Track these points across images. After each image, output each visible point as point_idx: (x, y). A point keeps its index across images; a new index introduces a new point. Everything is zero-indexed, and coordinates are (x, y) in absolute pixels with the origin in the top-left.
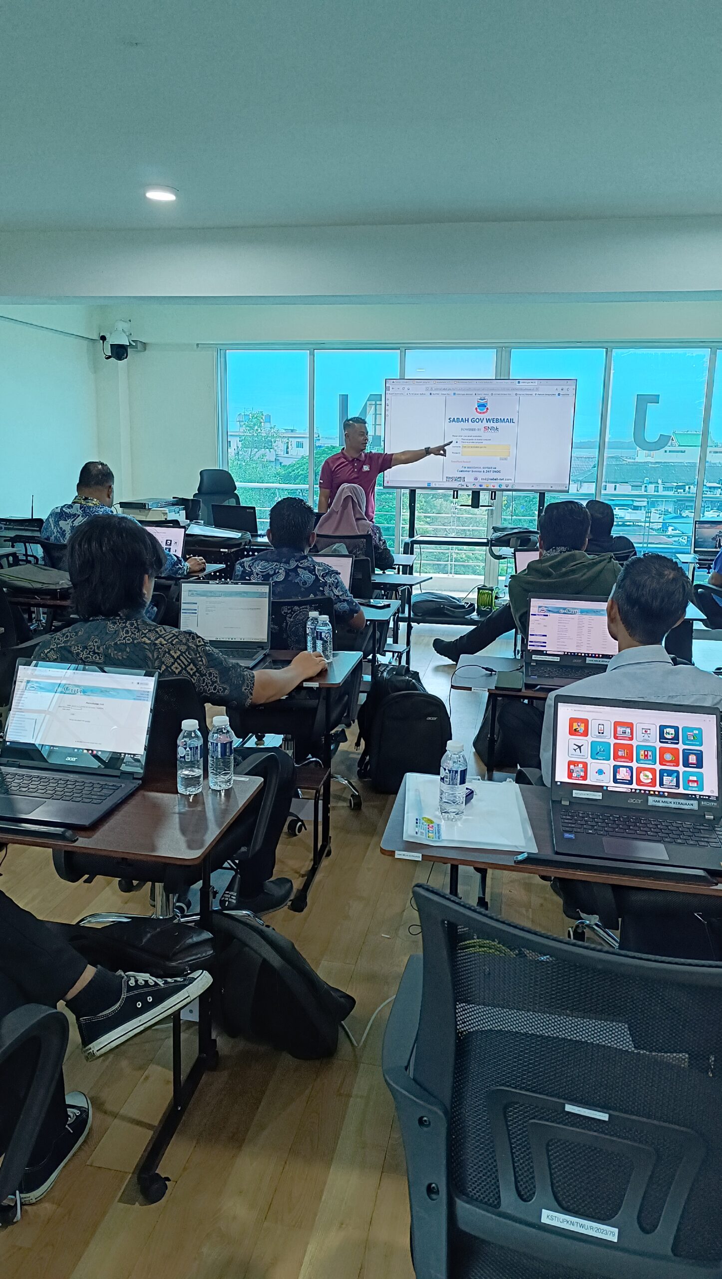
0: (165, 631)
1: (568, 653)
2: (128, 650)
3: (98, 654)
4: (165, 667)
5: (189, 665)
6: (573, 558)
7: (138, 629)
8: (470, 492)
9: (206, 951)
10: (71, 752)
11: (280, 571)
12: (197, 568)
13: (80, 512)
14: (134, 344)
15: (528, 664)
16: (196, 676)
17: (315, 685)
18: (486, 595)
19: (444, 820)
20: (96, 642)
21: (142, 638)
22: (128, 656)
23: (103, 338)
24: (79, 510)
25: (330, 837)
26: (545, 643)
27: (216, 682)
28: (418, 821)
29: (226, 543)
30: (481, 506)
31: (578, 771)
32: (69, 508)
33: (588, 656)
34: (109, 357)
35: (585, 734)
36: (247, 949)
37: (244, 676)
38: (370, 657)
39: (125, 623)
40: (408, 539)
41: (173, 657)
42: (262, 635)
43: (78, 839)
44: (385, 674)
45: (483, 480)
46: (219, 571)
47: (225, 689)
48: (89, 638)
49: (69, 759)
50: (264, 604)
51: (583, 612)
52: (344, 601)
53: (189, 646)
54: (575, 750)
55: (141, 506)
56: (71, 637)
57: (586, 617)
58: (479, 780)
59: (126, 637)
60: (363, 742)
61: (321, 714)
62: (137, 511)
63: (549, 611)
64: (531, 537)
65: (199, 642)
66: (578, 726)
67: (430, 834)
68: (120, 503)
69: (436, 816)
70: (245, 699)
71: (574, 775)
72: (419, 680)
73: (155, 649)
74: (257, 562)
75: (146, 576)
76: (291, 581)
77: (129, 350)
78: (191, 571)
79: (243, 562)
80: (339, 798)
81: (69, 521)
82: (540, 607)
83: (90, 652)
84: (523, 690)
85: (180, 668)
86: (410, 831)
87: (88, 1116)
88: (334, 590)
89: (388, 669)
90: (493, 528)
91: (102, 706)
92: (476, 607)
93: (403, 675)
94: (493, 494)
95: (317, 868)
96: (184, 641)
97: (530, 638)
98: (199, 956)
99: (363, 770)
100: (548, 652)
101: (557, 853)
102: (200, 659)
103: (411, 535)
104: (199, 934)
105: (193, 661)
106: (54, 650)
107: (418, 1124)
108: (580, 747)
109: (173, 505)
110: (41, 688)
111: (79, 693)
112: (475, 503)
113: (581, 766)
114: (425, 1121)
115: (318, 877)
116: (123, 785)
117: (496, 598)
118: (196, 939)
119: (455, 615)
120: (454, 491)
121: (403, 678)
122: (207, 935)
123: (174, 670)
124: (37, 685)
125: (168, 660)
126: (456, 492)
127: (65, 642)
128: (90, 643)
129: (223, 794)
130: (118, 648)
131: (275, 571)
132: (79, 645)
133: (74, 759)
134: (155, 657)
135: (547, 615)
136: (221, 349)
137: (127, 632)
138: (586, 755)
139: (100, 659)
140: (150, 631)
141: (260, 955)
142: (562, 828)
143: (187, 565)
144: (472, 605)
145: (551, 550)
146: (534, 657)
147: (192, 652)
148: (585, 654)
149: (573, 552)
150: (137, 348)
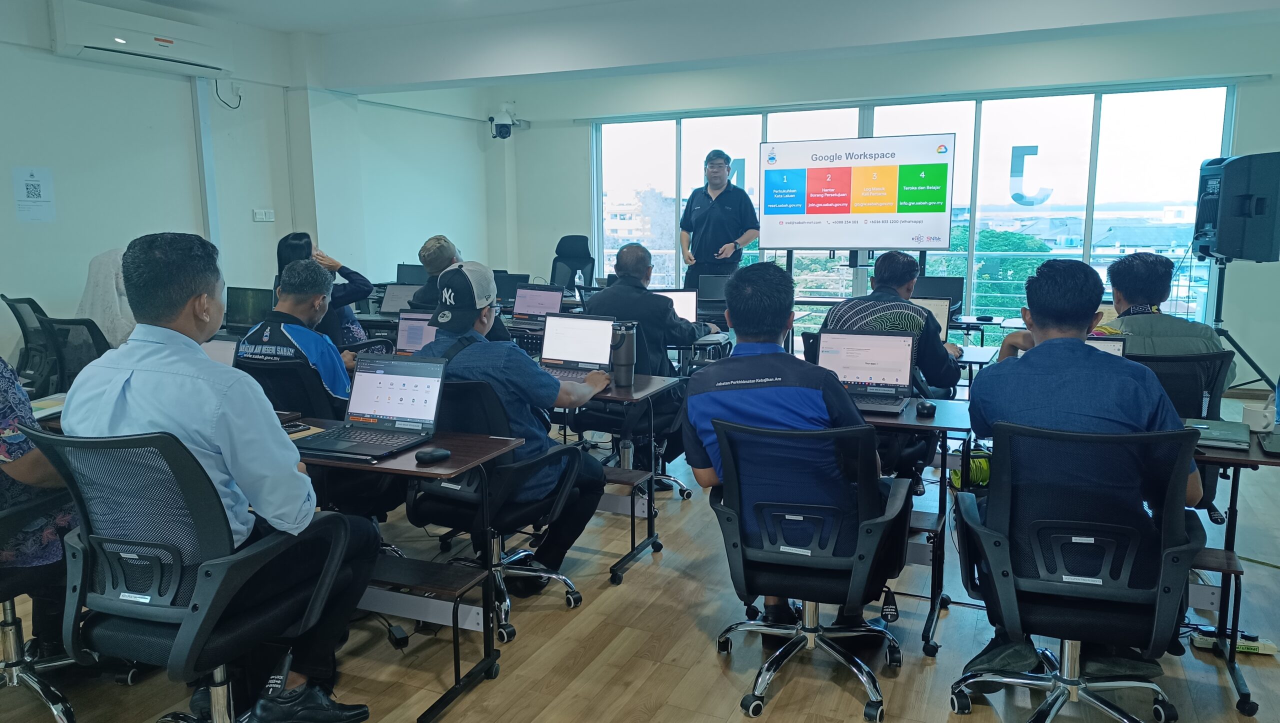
8: (849, 252)
14: (518, 123)
23: (491, 119)
34: (494, 137)
45: (861, 240)
136: (597, 124)
150: (520, 126)
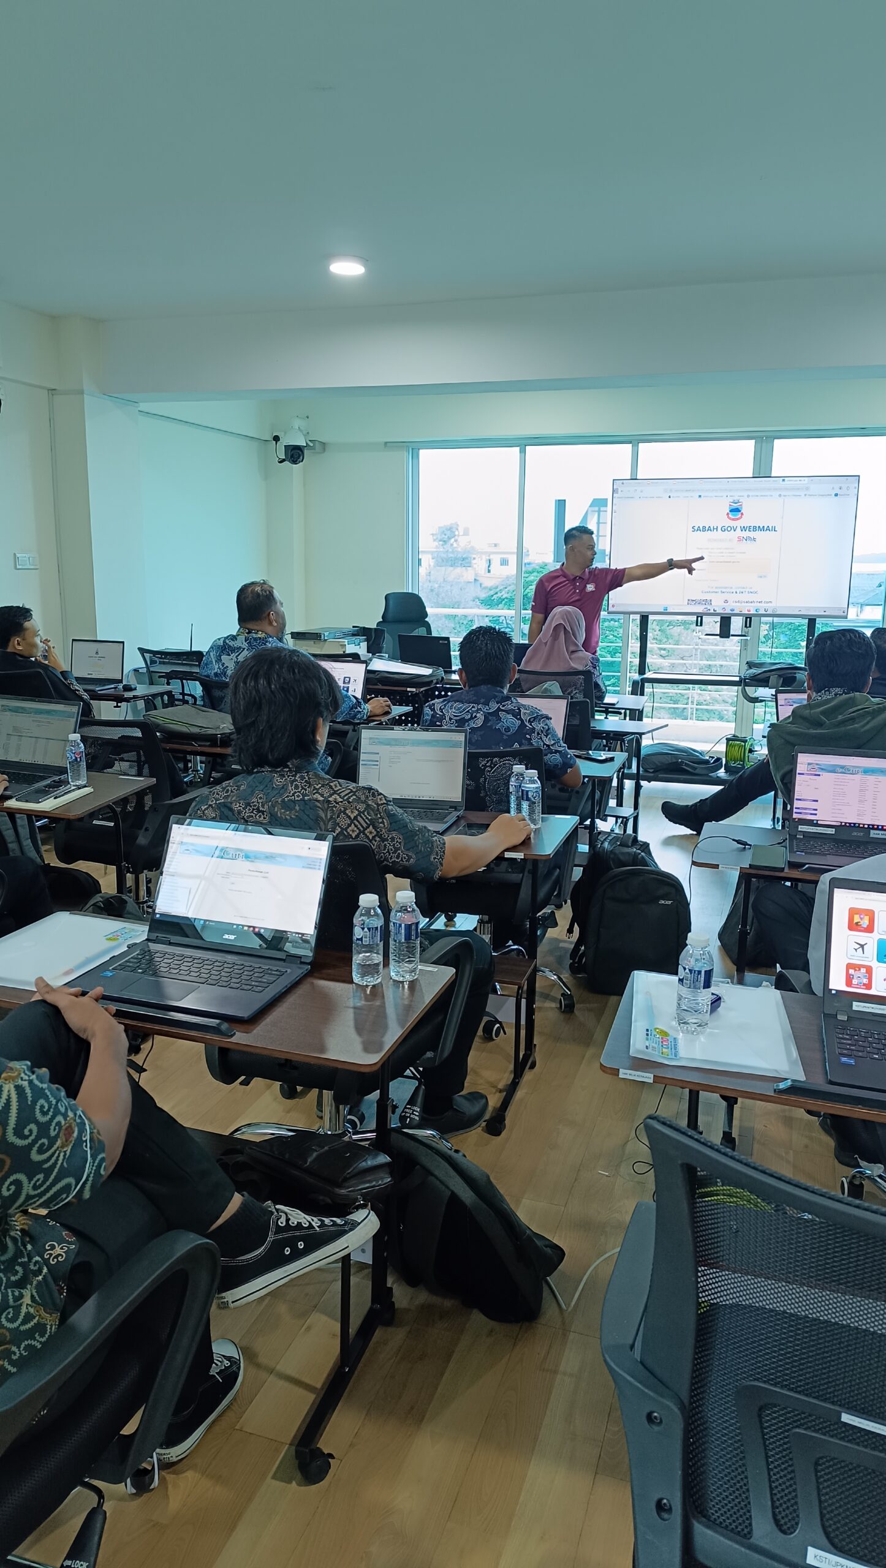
0: (341, 786)
1: (846, 823)
2: (297, 808)
3: (263, 812)
4: (339, 830)
5: (368, 827)
6: (852, 702)
7: (309, 783)
8: (718, 619)
9: (382, 1179)
10: (229, 928)
11: (478, 715)
12: (379, 711)
13: (245, 645)
14: (311, 445)
15: (793, 837)
16: (376, 841)
17: (519, 856)
18: (737, 748)
19: (682, 1032)
20: (261, 798)
21: (314, 794)
22: (297, 816)
23: (276, 439)
24: (244, 643)
25: (535, 1045)
26: (816, 810)
27: (399, 849)
28: (649, 1033)
29: (414, 680)
30: (733, 635)
31: (860, 977)
32: (232, 639)
33: (873, 828)
34: (282, 461)
35: (870, 929)
36: (432, 1178)
37: (432, 842)
38: (588, 822)
39: (295, 776)
40: (636, 677)
41: (349, 817)
42: (455, 794)
43: (235, 1034)
44: (606, 845)
45: (738, 604)
46: (405, 715)
47: (410, 857)
48: (253, 792)
49: (226, 936)
50: (459, 756)
51: (867, 771)
52: (556, 752)
53: (368, 805)
54: (856, 950)
55: (315, 637)
56: (232, 791)
57: (871, 778)
58: (728, 983)
59: (295, 792)
60: (576, 928)
61: (525, 893)
62: (312, 642)
63: (822, 769)
64: (797, 675)
65: (381, 799)
66: (861, 919)
67: (664, 1050)
68: (292, 633)
69: (672, 1027)
70: (434, 871)
71: (855, 982)
72: (649, 853)
73: (329, 807)
74: (450, 704)
75: (321, 720)
76: (491, 726)
77: (306, 452)
78: (372, 714)
79: (434, 704)
80: (546, 997)
81: (233, 656)
82: (809, 764)
83: (253, 809)
84: (786, 870)
85: (358, 831)
86: (638, 1044)
87: (239, 1368)
88: (544, 738)
89: (610, 838)
90: (747, 663)
91: (266, 875)
92: (724, 762)
93: (628, 847)
94: (748, 620)
95: (518, 1082)
96: (363, 798)
97: (796, 804)
98: (374, 1183)
99: (576, 963)
100: (819, 822)
101: (831, 1083)
102: (380, 820)
103: (642, 671)
104: (376, 1156)
105: (373, 823)
106: (212, 807)
107: (646, 1422)
108: (862, 946)
109: (353, 635)
110: (197, 851)
111: (240, 858)
112: (725, 632)
113: (863, 970)
114: (655, 1417)
115: (519, 1094)
116: (289, 971)
117: (751, 751)
118: (370, 1163)
119: (697, 772)
120: (697, 617)
121: (630, 850)
122: (384, 1159)
123: (351, 833)
124: (194, 848)
125: (343, 822)
126: (699, 618)
127: (226, 797)
128: (254, 800)
129: (406, 986)
130: (285, 805)
131: (472, 716)
132: (241, 802)
133: (232, 937)
134: (329, 817)
135: (819, 775)
136: (414, 449)
137: (297, 787)
138: (869, 957)
139: (264, 818)
140: (323, 786)
141: (447, 1187)
142: (837, 1051)
143: (367, 707)
144: (718, 759)
145: (823, 692)
146: (801, 828)
147: (371, 812)
148: (869, 825)
149: (852, 695)
150: (315, 449)
